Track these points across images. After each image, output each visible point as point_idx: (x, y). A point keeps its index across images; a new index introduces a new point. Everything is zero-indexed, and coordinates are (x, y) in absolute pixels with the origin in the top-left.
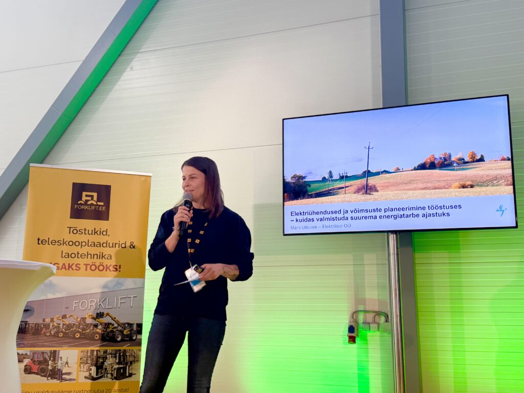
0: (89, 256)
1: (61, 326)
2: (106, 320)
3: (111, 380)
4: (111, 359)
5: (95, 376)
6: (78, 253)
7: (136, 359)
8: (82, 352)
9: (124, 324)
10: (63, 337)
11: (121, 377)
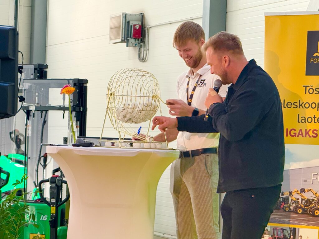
1: (300, 201)
10: (302, 213)
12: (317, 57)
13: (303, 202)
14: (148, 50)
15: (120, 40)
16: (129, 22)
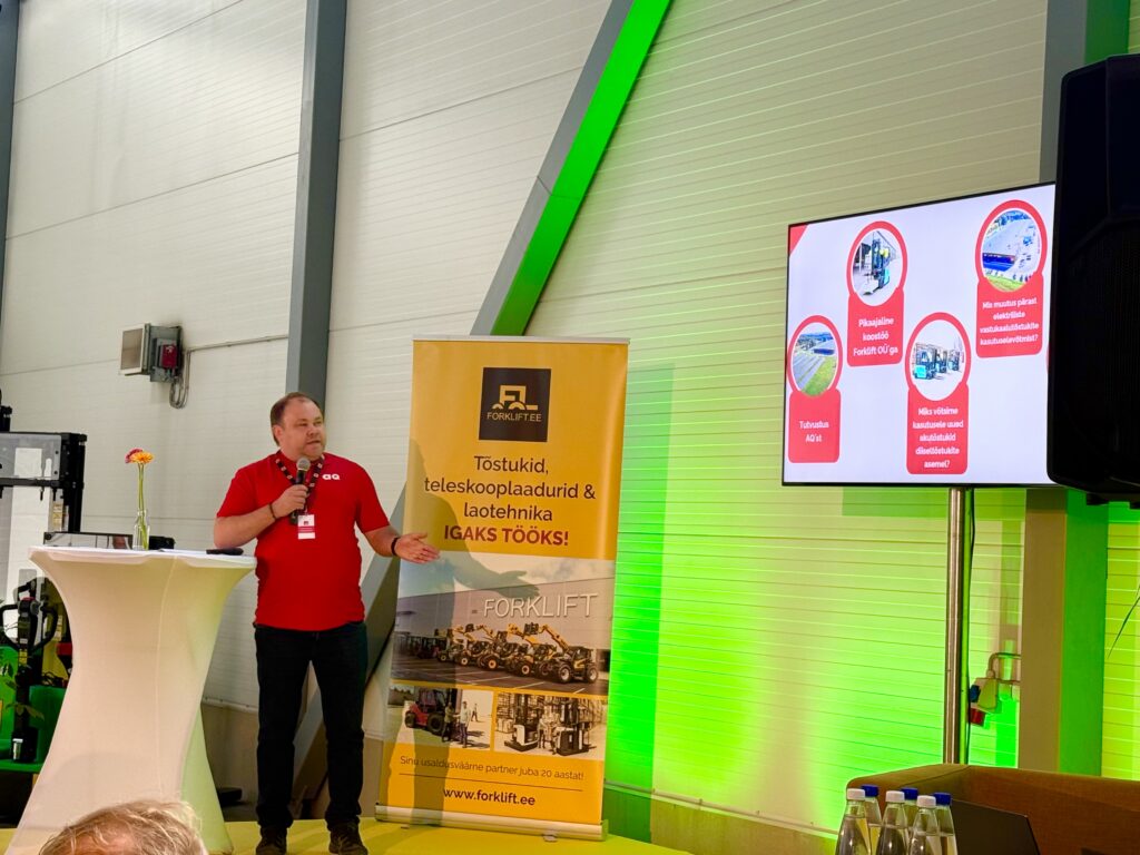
0: (512, 513)
1: (465, 644)
2: (542, 638)
3: (550, 754)
4: (551, 715)
5: (523, 743)
6: (492, 508)
7: (596, 719)
8: (500, 695)
9: (575, 649)
10: (468, 665)
11: (570, 750)
12: (498, 410)
13: (471, 646)
14: (187, 388)
15: (139, 370)
16: (155, 341)
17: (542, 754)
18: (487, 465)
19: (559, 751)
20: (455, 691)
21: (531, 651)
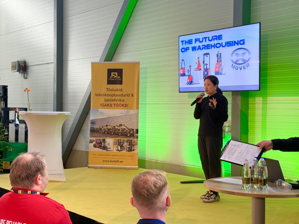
0: (115, 100)
1: (106, 129)
2: (123, 127)
3: (126, 152)
4: (126, 143)
5: (120, 150)
6: (111, 99)
7: (136, 144)
8: (114, 140)
9: (130, 129)
10: (107, 134)
11: (130, 151)
12: (111, 78)
14: (28, 74)
15: (16, 71)
16: (20, 64)
17: (124, 152)
18: (109, 90)
19: (128, 151)
20: (104, 139)
21: (121, 130)
